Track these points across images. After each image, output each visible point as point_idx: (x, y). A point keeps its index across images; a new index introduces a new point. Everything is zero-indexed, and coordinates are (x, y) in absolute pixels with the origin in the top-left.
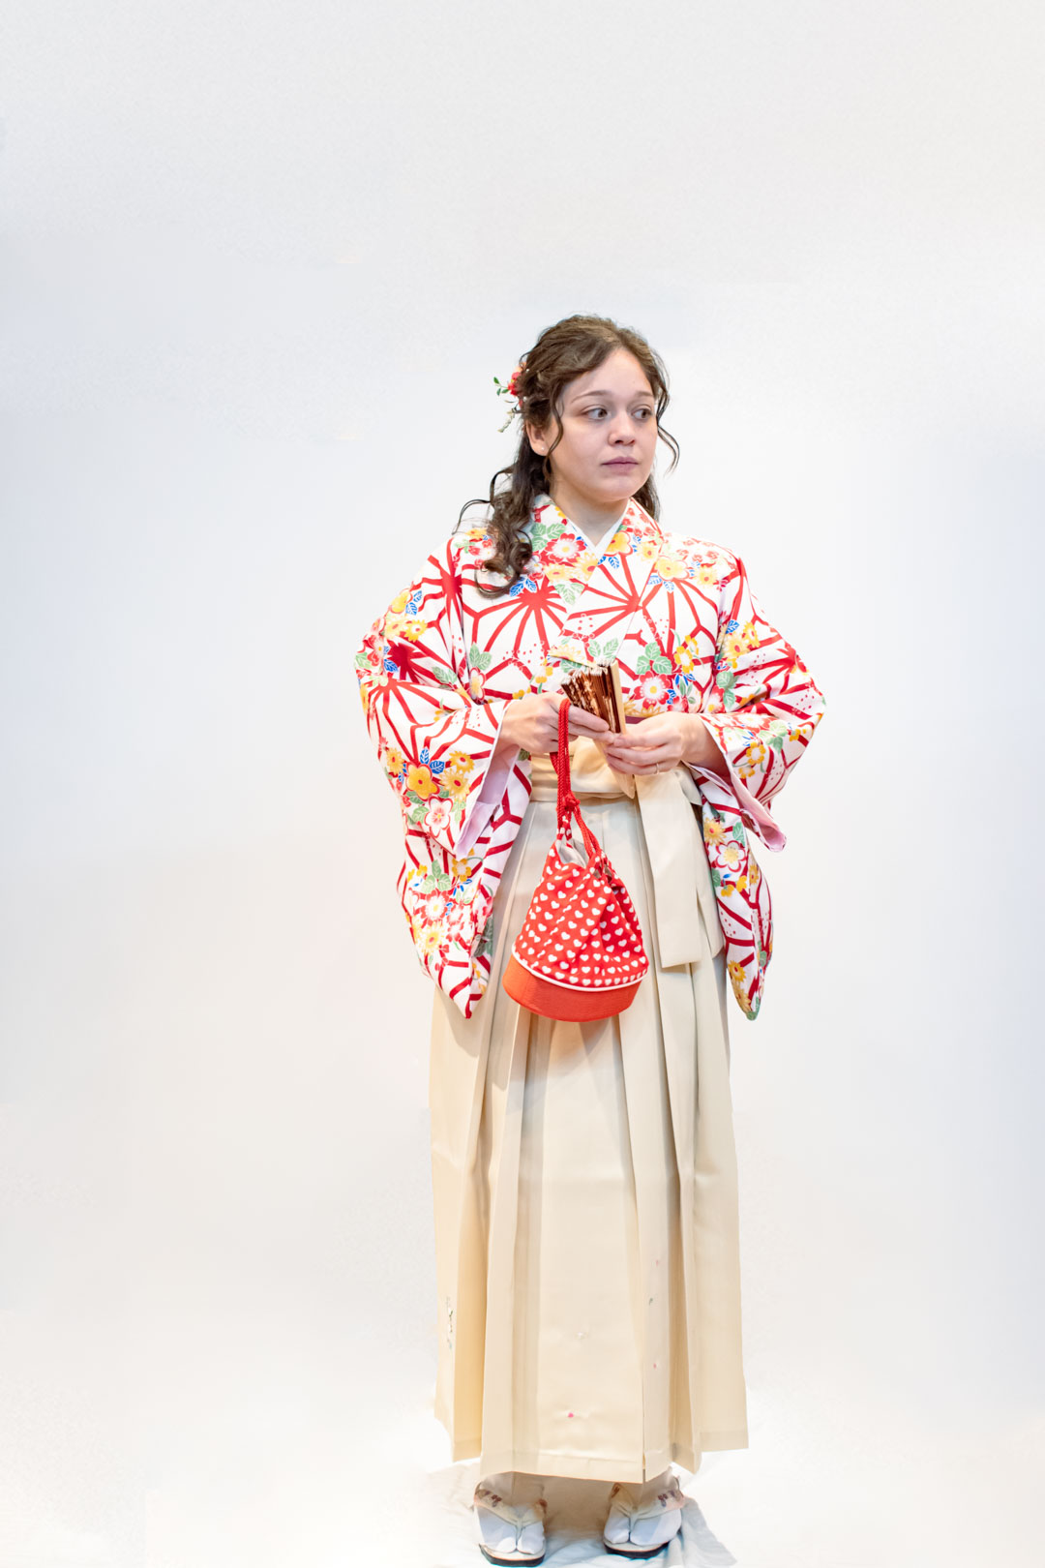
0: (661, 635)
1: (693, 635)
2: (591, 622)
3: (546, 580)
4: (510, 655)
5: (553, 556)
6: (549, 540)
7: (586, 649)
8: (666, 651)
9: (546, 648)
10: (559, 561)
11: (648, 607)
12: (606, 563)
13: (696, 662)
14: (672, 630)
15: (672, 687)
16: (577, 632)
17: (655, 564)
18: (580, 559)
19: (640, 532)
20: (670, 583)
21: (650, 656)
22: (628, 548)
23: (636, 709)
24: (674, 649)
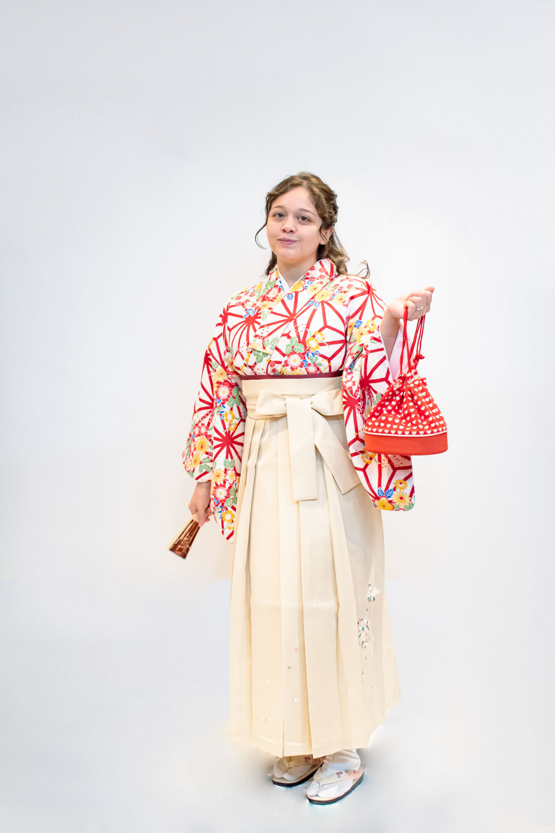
0: (300, 332)
1: (320, 331)
2: (268, 330)
3: (260, 309)
4: (237, 349)
5: (267, 298)
6: (270, 289)
7: (263, 343)
8: (301, 340)
9: (248, 344)
10: (269, 300)
11: (297, 319)
12: (286, 300)
13: (322, 344)
14: (307, 329)
15: (305, 359)
16: (260, 335)
17: (316, 294)
18: (277, 298)
19: (314, 278)
20: (317, 304)
21: (293, 344)
22: (302, 288)
23: (287, 370)
24: (307, 339)
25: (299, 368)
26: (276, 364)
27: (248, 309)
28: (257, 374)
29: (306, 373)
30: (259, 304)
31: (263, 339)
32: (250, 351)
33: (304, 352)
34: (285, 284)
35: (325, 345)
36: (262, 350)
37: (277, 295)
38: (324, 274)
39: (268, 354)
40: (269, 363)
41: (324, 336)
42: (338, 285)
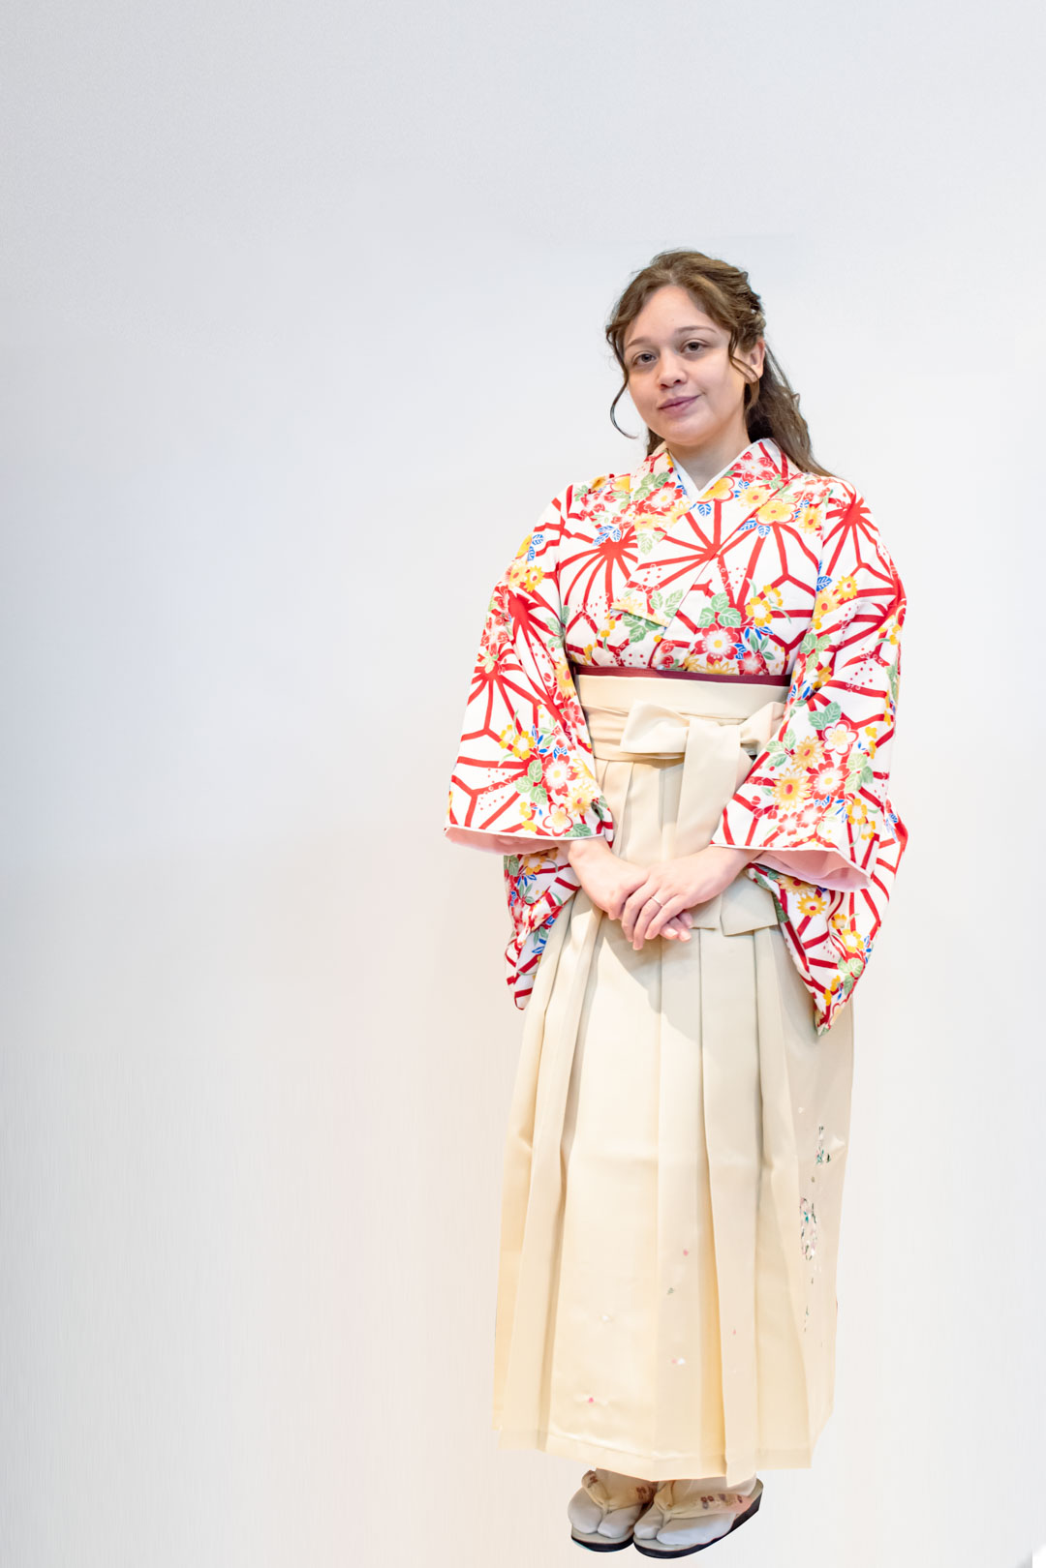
0: (733, 584)
1: (775, 585)
2: (659, 573)
3: (633, 529)
4: (580, 609)
5: (649, 506)
6: (653, 490)
7: (648, 601)
8: (736, 601)
9: (610, 600)
10: (653, 511)
11: (725, 556)
12: (695, 513)
13: (776, 614)
14: (748, 579)
15: (740, 641)
16: (641, 583)
17: (759, 509)
18: (672, 508)
19: (752, 477)
20: (765, 528)
21: (718, 607)
22: (729, 495)
23: (700, 664)
24: (747, 600)
25: (725, 660)
26: (676, 648)
27: (603, 525)
28: (626, 664)
29: (737, 672)
30: (629, 517)
31: (649, 592)
32: (616, 614)
33: (739, 627)
34: (688, 482)
35: (782, 616)
36: (645, 615)
37: (673, 504)
38: (770, 469)
39: (658, 625)
40: (658, 644)
41: (782, 597)
42: (802, 493)
